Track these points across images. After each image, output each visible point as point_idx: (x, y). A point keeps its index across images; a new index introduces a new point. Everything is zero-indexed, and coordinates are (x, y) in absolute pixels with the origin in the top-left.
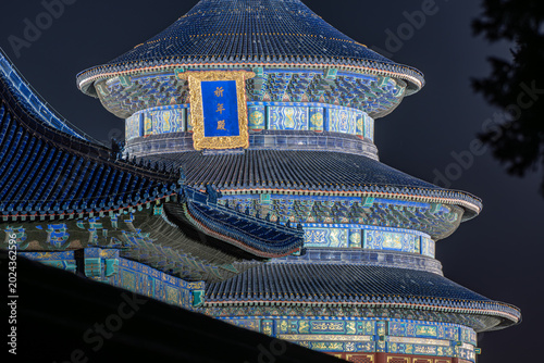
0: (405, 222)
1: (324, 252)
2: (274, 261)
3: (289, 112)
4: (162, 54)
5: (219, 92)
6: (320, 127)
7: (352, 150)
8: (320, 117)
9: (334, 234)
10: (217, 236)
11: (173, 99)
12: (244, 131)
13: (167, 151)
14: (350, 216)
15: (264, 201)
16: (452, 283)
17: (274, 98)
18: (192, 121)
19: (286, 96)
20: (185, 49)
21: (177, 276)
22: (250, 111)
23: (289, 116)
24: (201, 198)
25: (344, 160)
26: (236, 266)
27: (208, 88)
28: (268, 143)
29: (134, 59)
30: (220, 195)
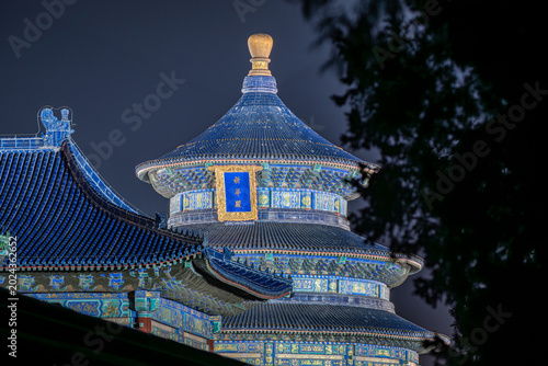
0: (368, 274)
1: (310, 296)
2: (272, 301)
3: (286, 195)
4: (197, 153)
5: (237, 180)
6: (308, 207)
7: (331, 222)
8: (309, 199)
9: (318, 283)
10: (230, 283)
11: (204, 185)
12: (254, 208)
13: (200, 222)
14: (329, 270)
15: (268, 259)
16: (401, 319)
17: (276, 185)
18: (217, 201)
19: (285, 184)
20: (212, 149)
21: (202, 311)
22: (258, 194)
23: (287, 198)
24: (220, 256)
25: (325, 230)
26: (244, 305)
27: (229, 177)
28: (271, 217)
29: (176, 156)
30: (233, 254)
